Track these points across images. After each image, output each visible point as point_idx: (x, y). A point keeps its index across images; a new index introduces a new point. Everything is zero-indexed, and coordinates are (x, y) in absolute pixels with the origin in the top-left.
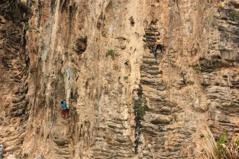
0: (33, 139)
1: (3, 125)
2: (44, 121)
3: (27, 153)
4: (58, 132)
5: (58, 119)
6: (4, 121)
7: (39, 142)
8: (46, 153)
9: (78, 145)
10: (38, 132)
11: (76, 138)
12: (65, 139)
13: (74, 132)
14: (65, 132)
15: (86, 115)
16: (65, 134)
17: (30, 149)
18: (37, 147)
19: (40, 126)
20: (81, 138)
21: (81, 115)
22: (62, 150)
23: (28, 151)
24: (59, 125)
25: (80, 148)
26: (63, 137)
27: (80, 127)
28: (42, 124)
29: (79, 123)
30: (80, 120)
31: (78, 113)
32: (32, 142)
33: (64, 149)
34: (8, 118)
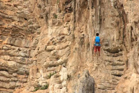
0: (76, 54)
1: (57, 24)
2: (88, 26)
3: (69, 74)
4: (108, 38)
5: (106, 19)
6: (58, 19)
7: (84, 55)
8: (94, 69)
9: (131, 53)
10: (82, 43)
11: (128, 44)
12: (117, 45)
13: (124, 37)
14: (115, 37)
15: (135, 13)
16: (115, 39)
17: (73, 68)
18: (83, 62)
19: (83, 35)
20: (134, 43)
21: (129, 14)
22: (116, 60)
23: (71, 72)
24: (108, 28)
25: (133, 56)
26: (114, 44)
27: (130, 30)
28: (86, 31)
29: (129, 25)
30: (129, 21)
31: (126, 12)
32: (75, 58)
33: (118, 58)
34: (61, 13)
